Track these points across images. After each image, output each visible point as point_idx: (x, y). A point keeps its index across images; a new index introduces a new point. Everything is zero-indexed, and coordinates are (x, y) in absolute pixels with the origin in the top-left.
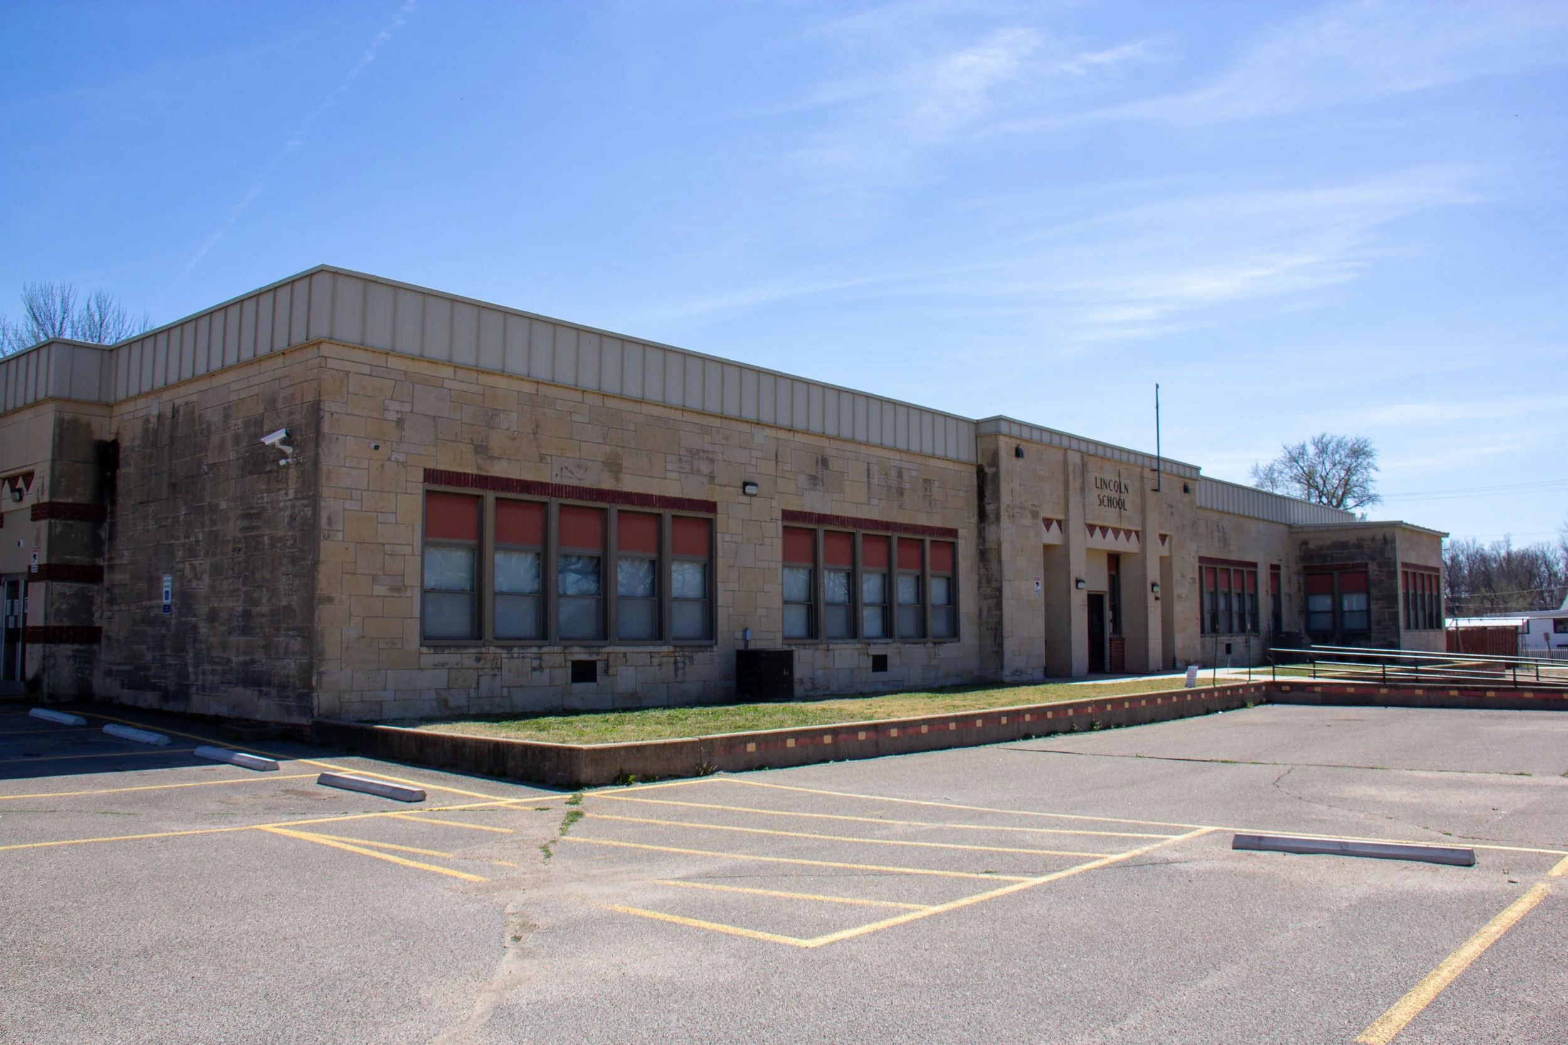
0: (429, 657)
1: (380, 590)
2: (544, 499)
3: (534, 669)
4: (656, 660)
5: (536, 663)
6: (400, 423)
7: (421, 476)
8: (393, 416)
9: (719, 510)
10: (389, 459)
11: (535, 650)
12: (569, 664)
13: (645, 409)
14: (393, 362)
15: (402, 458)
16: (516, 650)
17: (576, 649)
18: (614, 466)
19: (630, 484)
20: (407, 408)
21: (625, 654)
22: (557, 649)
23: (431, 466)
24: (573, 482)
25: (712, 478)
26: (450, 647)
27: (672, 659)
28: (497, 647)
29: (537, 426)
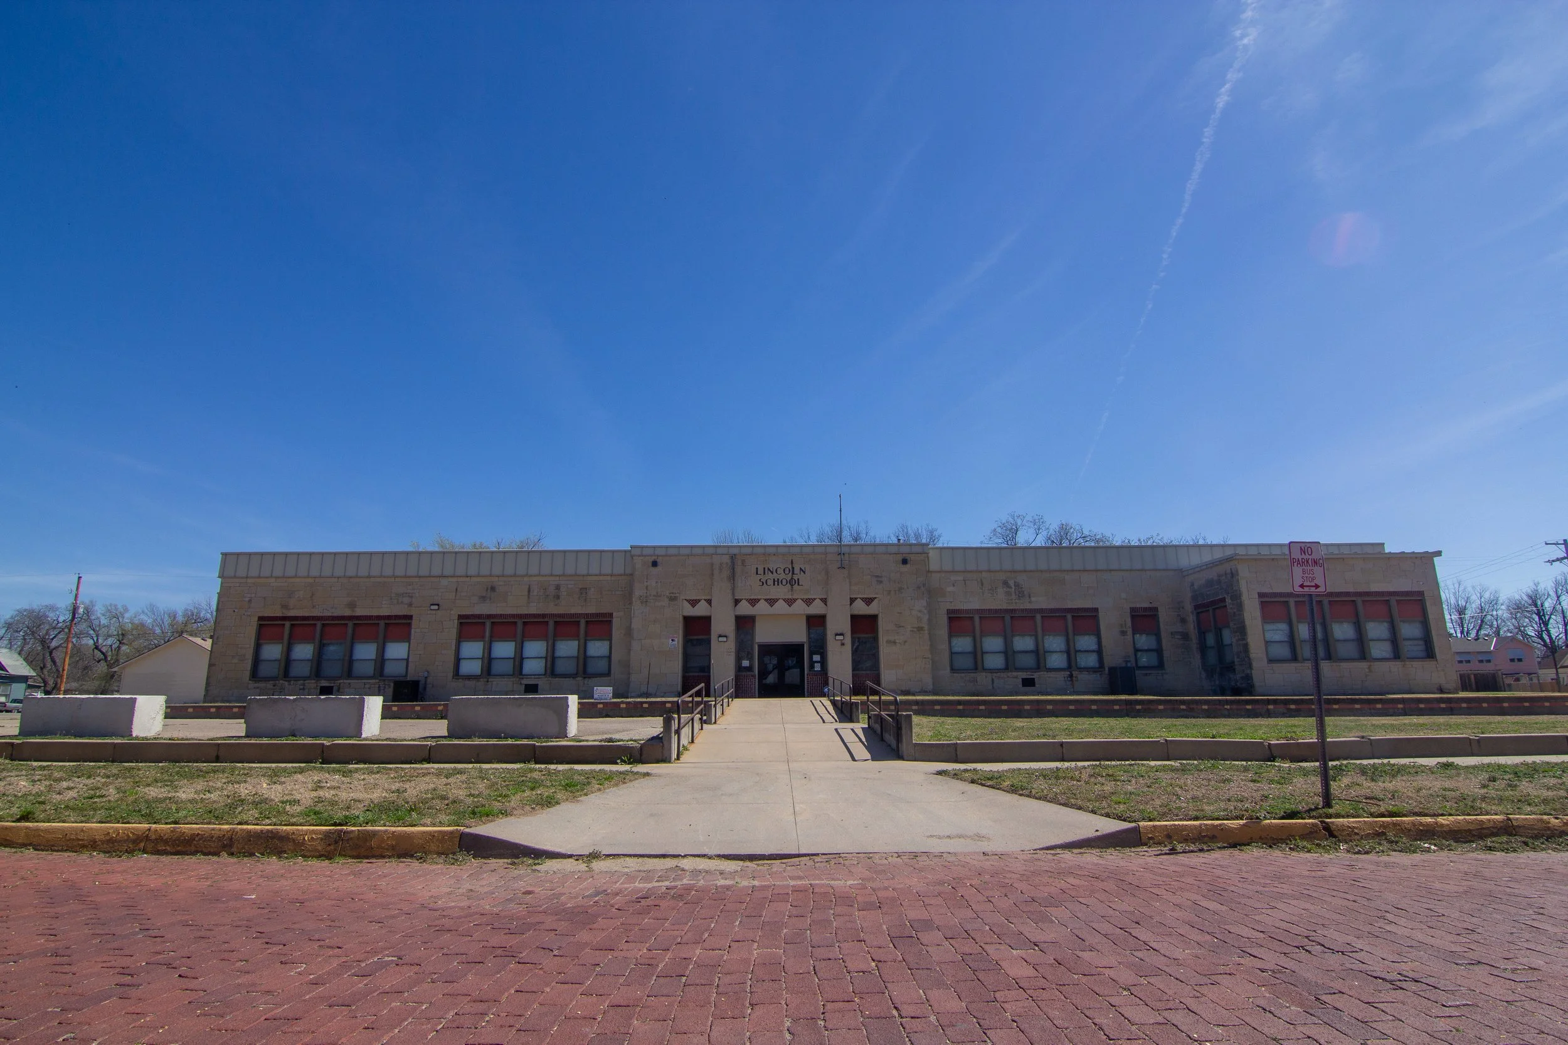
0: (252, 685)
1: (235, 661)
2: (315, 622)
3: (300, 689)
4: (367, 686)
5: (302, 687)
6: (250, 601)
7: (257, 619)
8: (247, 599)
9: (414, 618)
10: (244, 614)
11: (302, 682)
12: (319, 688)
13: (372, 580)
14: (249, 581)
15: (249, 614)
16: (292, 682)
17: (323, 681)
18: (352, 605)
19: (359, 612)
20: (253, 595)
21: (349, 684)
22: (313, 681)
23: (261, 615)
24: (330, 614)
25: (410, 605)
26: (261, 681)
27: (377, 686)
28: (284, 681)
29: (313, 595)
